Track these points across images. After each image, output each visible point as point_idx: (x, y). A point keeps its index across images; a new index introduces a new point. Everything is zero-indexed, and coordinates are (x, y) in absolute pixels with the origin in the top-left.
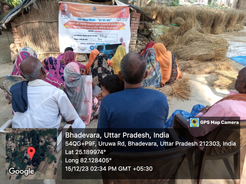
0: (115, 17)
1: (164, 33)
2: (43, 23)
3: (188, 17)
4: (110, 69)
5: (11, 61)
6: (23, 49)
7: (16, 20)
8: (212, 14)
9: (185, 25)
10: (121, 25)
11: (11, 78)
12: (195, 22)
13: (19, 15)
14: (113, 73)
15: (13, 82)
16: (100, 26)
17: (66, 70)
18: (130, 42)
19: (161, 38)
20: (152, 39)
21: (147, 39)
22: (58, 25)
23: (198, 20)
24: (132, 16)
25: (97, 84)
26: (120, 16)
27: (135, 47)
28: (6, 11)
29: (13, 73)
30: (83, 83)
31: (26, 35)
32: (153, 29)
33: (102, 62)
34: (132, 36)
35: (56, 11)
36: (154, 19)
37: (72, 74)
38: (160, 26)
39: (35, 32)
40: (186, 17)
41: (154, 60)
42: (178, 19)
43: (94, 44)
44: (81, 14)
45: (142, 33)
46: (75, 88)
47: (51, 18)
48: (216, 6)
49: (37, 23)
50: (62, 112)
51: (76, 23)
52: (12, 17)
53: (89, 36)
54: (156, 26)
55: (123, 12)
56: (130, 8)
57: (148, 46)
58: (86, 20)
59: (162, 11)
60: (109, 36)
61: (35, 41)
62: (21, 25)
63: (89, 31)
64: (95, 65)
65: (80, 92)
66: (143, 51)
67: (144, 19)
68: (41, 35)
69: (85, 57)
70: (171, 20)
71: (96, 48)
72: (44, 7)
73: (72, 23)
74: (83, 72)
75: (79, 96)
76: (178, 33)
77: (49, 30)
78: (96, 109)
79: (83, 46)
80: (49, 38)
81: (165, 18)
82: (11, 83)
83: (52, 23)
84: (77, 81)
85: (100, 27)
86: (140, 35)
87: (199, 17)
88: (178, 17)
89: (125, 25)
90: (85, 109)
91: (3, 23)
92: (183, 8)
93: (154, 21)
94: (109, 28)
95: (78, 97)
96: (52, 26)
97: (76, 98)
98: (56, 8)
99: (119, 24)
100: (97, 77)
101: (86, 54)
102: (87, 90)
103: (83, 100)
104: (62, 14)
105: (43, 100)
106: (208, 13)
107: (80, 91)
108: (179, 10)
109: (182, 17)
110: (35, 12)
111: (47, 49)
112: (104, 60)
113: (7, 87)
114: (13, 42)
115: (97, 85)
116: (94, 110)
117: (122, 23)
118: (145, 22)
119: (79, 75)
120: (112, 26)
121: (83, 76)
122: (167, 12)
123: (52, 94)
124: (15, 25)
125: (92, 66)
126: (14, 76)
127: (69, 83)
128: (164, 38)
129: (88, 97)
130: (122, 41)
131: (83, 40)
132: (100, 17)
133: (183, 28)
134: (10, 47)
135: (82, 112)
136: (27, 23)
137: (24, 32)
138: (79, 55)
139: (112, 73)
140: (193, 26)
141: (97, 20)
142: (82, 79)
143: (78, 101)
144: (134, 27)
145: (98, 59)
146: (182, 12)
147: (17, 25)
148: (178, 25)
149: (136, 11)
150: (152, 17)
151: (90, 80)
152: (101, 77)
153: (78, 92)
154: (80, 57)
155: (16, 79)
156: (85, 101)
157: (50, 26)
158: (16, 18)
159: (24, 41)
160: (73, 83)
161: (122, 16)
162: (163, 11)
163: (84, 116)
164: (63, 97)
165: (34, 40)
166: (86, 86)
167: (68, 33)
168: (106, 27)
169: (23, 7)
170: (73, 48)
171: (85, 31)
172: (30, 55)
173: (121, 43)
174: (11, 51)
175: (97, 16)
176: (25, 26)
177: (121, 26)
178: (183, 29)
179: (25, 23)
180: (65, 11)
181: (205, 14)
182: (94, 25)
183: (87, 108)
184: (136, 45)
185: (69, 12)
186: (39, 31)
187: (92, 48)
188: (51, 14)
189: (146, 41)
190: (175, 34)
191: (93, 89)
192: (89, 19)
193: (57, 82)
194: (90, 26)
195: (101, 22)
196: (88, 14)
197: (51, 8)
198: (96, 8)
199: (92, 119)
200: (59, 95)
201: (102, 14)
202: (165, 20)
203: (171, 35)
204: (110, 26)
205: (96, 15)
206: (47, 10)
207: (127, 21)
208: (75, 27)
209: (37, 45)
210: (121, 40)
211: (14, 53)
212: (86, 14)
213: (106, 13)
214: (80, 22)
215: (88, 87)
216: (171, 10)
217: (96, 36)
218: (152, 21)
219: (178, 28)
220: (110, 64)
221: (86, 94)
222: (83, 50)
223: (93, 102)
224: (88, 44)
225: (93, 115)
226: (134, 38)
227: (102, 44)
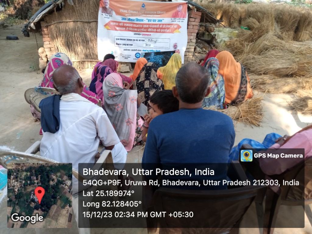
0: (168, 17)
1: (231, 38)
2: (79, 22)
3: (263, 18)
4: (159, 83)
5: (39, 69)
6: (55, 56)
7: (47, 18)
8: (297, 14)
9: (259, 29)
10: (176, 27)
11: (40, 90)
12: (272, 25)
13: (51, 12)
14: (163, 89)
15: (42, 95)
16: (149, 28)
17: (105, 83)
18: (186, 49)
19: (226, 44)
20: (214, 46)
21: (208, 45)
22: (97, 26)
23: (277, 22)
24: (190, 16)
25: (143, 101)
26: (175, 16)
27: (192, 56)
28: (35, 8)
29: (42, 84)
30: (125, 99)
31: (58, 37)
32: (216, 33)
33: (150, 74)
34: (189, 41)
35: (95, 8)
36: (218, 20)
37: (112, 88)
38: (225, 28)
39: (68, 33)
40: (261, 18)
41: (216, 73)
42: (250, 21)
43: (141, 51)
44: (127, 12)
45: (202, 38)
46: (116, 105)
47: (89, 17)
48: (303, 4)
49: (72, 23)
50: (101, 135)
51: (119, 24)
52: (43, 15)
53: (135, 40)
54: (221, 29)
55: (179, 10)
56: (188, 5)
57: (209, 55)
58: (132, 19)
59: (229, 9)
60: (159, 41)
61: (69, 45)
62: (53, 24)
63: (135, 34)
64: (141, 78)
65: (122, 111)
66: (203, 62)
67: (206, 19)
68: (76, 38)
69: (128, 67)
70: (240, 21)
71: (143, 56)
72: (81, 2)
73: (115, 24)
74: (126, 86)
75: (120, 115)
76: (249, 39)
77: (86, 31)
78: (140, 132)
79: (126, 53)
80: (86, 42)
81: (232, 19)
82: (40, 96)
83: (90, 24)
84: (119, 96)
85: (149, 30)
86: (199, 40)
87: (279, 18)
88: (251, 18)
89: (181, 27)
90: (127, 132)
91: (32, 23)
92: (258, 6)
93: (218, 22)
94: (160, 30)
95: (119, 117)
96: (90, 27)
97: (117, 118)
98: (96, 4)
99: (174, 26)
100: (143, 92)
101: (129, 63)
102: (130, 108)
103: (125, 120)
104: (102, 12)
105: (78, 119)
106: (292, 13)
107: (122, 109)
108: (252, 9)
109: (255, 18)
110: (70, 10)
111: (83, 56)
112: (153, 71)
113: (35, 102)
114: (42, 46)
115: (143, 103)
116: (138, 134)
117: (177, 24)
118: (207, 24)
119: (121, 90)
120: (165, 29)
121: (126, 91)
122: (236, 11)
123: (90, 113)
124: (46, 25)
125: (138, 79)
126: (43, 89)
127: (109, 100)
128: (230, 45)
129: (131, 117)
130: (176, 48)
131: (127, 45)
132: (150, 17)
133: (256, 32)
134: (38, 52)
135: (123, 136)
136: (60, 22)
137: (55, 33)
138: (122, 64)
139: (161, 88)
140: (270, 30)
141: (146, 20)
142: (125, 94)
143: (120, 121)
144: (192, 30)
145: (145, 70)
146: (256, 12)
147: (48, 25)
148: (250, 28)
149: (196, 9)
150: (216, 18)
151: (135, 96)
152: (148, 94)
153: (120, 110)
154: (123, 67)
155: (46, 92)
156: (127, 122)
157: (87, 27)
158: (47, 16)
159: (55, 44)
160: (114, 100)
161: (177, 16)
162: (231, 10)
163: (125, 141)
164: (102, 116)
165: (68, 43)
166: (129, 103)
167: (109, 36)
168: (156, 30)
169: (55, 3)
170: (115, 55)
171: (130, 35)
172: (64, 63)
173: (175, 50)
174: (40, 57)
175: (145, 16)
176: (57, 26)
177: (176, 29)
178: (257, 34)
179: (58, 23)
180: (106, 8)
181: (287, 14)
182: (141, 26)
183: (129, 130)
184: (194, 53)
185: (112, 10)
186: (74, 33)
187: (138, 55)
188: (89, 12)
189: (207, 48)
190: (246, 40)
191: (138, 107)
192: (136, 19)
193: (95, 98)
194: (137, 28)
195: (150, 23)
196: (135, 12)
197: (89, 4)
198: (145, 4)
199: (134, 145)
200: (97, 114)
201: (152, 12)
202: (233, 22)
203: (240, 42)
204: (161, 29)
205: (144, 14)
206: (84, 7)
207: (183, 21)
208: (117, 28)
209: (70, 50)
210: (175, 46)
211: (43, 60)
212: (132, 12)
213: (158, 12)
214: (124, 23)
215: (132, 104)
216: (241, 8)
217: (144, 40)
218: (216, 23)
219: (249, 32)
220: (159, 76)
221: (129, 113)
222: (126, 58)
223: (137, 123)
224: (132, 50)
225: (136, 139)
226: (192, 45)
227: (150, 51)
